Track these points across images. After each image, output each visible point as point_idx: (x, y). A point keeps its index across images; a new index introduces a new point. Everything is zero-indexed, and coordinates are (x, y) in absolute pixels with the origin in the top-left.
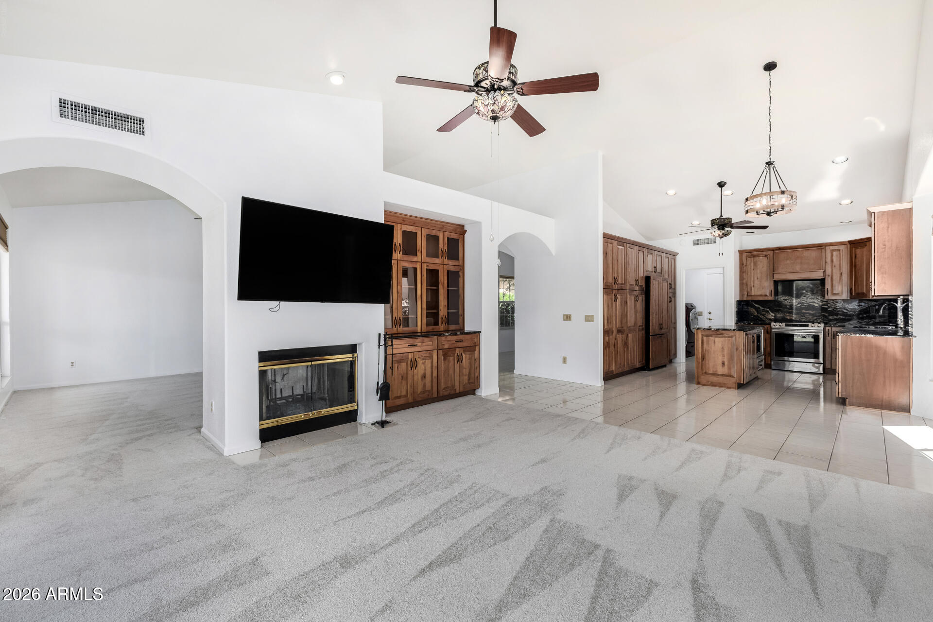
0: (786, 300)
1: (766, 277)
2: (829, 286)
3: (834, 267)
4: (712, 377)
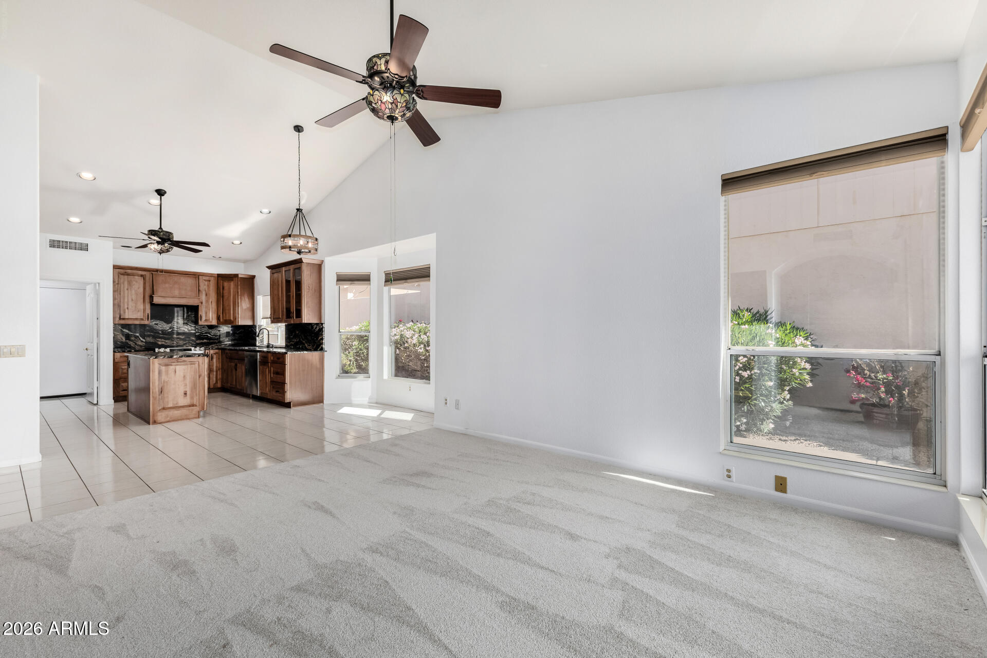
0: (157, 324)
1: (142, 300)
2: (202, 312)
3: (206, 295)
4: (172, 412)
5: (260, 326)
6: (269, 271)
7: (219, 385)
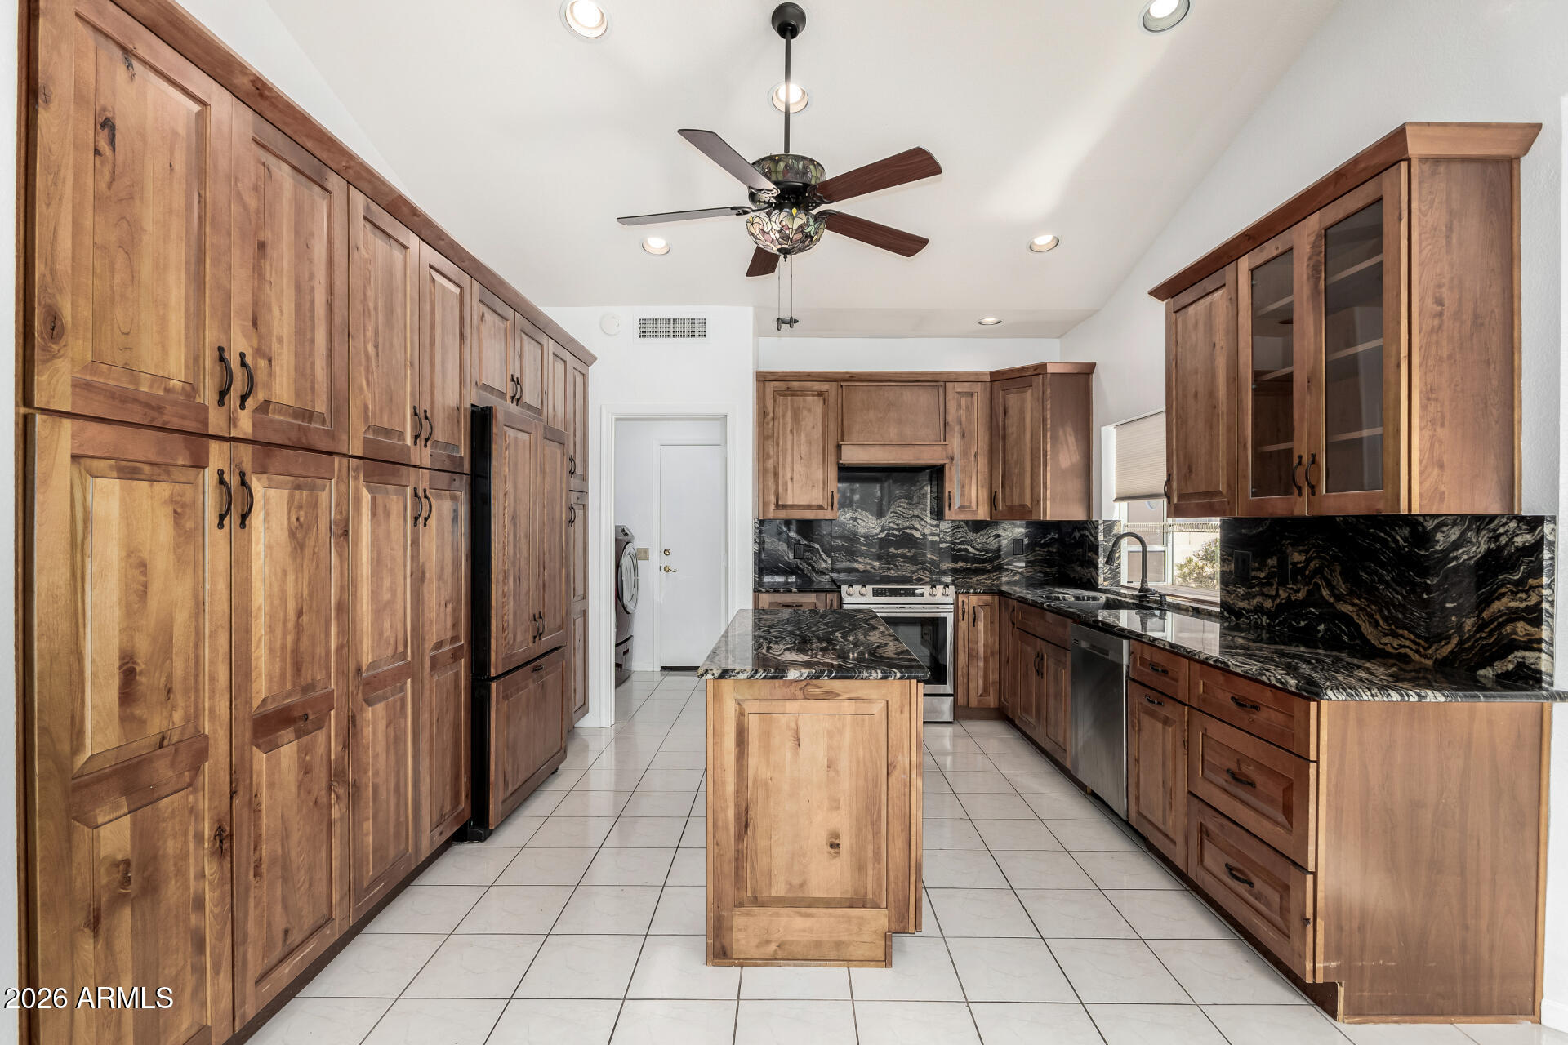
0: (853, 519)
1: (821, 456)
2: (952, 486)
3: (963, 436)
4: (783, 920)
5: (1110, 526)
6: (1160, 307)
7: (992, 701)
